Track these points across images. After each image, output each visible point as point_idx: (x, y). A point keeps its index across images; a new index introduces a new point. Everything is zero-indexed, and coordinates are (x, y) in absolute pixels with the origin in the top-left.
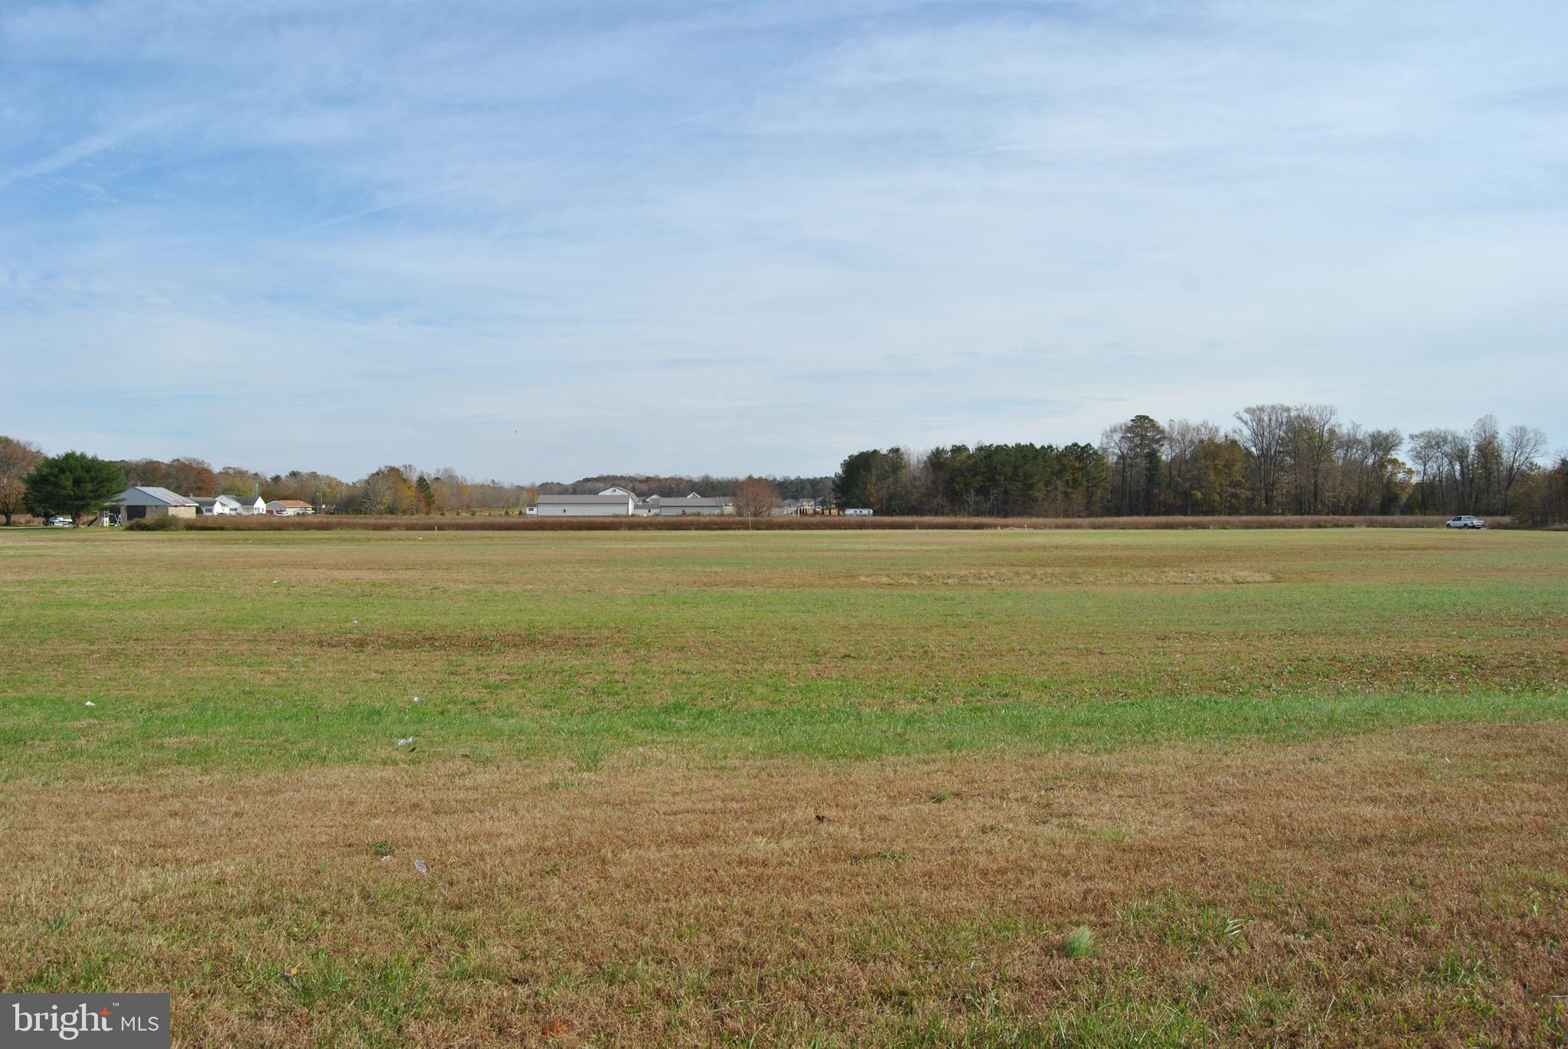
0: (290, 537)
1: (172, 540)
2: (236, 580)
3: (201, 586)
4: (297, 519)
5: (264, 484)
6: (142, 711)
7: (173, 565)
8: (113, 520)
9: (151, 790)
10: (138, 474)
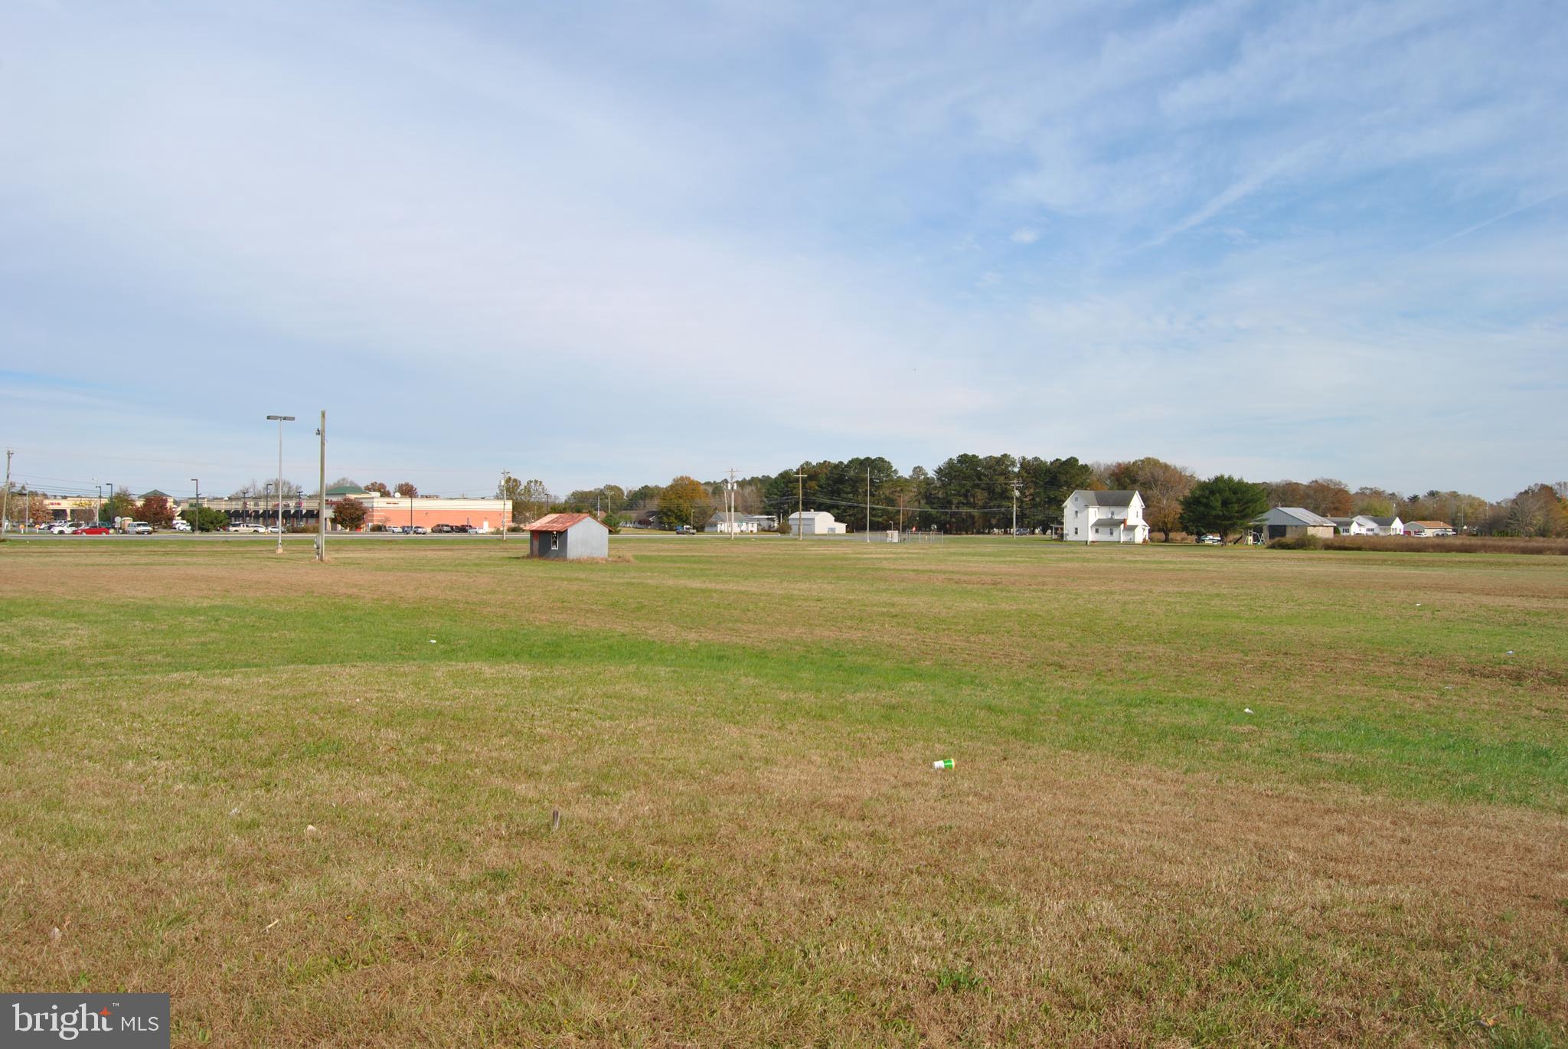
0: (1431, 559)
1: (1311, 559)
2: (1378, 601)
3: (1343, 605)
4: (1437, 541)
5: (1401, 504)
6: (1296, 723)
7: (1313, 583)
8: (1256, 539)
9: (1315, 802)
10: (1278, 496)
